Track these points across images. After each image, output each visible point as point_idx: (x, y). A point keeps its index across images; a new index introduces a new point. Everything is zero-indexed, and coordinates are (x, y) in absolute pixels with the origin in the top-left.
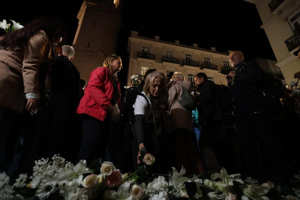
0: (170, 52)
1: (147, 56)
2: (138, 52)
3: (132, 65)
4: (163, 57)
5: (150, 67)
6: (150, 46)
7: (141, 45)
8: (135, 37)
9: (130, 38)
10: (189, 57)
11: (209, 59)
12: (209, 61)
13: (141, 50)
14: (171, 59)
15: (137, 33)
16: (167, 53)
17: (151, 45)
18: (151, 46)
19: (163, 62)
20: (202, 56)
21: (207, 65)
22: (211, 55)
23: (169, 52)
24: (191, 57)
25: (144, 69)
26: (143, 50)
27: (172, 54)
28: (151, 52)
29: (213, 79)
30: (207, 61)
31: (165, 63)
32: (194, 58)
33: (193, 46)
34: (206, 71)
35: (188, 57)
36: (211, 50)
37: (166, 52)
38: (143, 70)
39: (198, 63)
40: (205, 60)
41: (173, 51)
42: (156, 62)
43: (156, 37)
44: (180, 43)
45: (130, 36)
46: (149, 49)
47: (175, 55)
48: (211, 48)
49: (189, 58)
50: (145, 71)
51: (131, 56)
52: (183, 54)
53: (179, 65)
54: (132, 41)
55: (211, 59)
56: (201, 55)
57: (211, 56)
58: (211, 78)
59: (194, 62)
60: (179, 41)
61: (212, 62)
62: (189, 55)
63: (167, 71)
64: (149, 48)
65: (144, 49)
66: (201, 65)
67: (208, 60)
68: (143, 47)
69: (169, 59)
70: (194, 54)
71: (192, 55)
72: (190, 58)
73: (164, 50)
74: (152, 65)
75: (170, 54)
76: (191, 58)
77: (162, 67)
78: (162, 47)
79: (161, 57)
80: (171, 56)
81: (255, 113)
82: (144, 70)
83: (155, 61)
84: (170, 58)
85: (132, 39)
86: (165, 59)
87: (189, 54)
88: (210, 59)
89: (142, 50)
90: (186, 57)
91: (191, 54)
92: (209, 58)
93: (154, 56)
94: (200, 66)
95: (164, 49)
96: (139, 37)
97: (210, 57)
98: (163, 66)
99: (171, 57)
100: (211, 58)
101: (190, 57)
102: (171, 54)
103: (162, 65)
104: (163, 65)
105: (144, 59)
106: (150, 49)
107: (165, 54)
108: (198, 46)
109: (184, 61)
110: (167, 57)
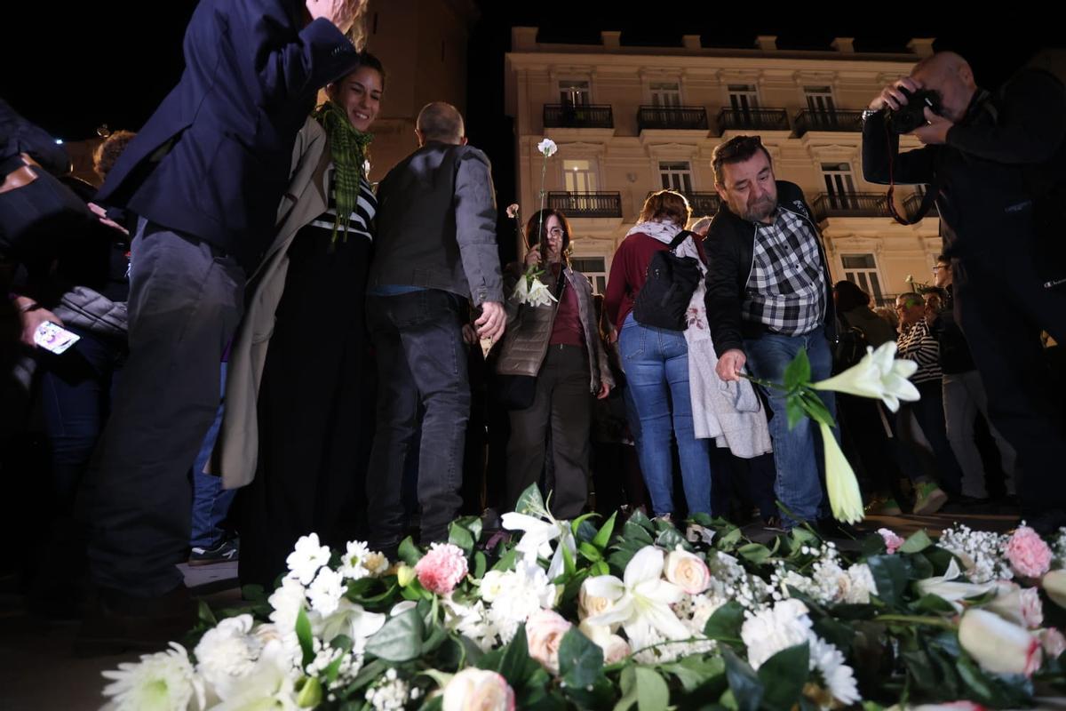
0: (665, 89)
1: (581, 116)
2: (546, 108)
3: (530, 160)
4: (641, 110)
5: (597, 156)
6: (587, 74)
7: (553, 77)
8: (527, 51)
9: (510, 57)
10: (743, 93)
11: (827, 89)
12: (829, 99)
13: (555, 95)
14: (673, 114)
15: (533, 31)
16: (655, 91)
17: (589, 71)
18: (589, 74)
19: (645, 132)
20: (798, 81)
21: (819, 118)
22: (837, 72)
23: (661, 86)
24: (753, 94)
25: (576, 169)
26: (564, 95)
27: (675, 92)
28: (595, 97)
29: (849, 170)
30: (819, 99)
31: (650, 135)
32: (764, 97)
33: (757, 47)
34: (815, 142)
35: (738, 94)
36: (834, 49)
37: (652, 88)
38: (572, 171)
39: (784, 113)
40: (811, 98)
41: (676, 80)
42: (615, 136)
43: (605, 34)
44: (704, 43)
45: (510, 51)
46: (584, 90)
47: (687, 98)
48: (833, 45)
49: (743, 98)
50: (578, 174)
51: (522, 126)
52: (720, 84)
53: (706, 132)
54: (519, 68)
55: (835, 87)
56: (794, 77)
57: (836, 78)
58: (841, 167)
59: (765, 112)
60: (698, 37)
61: (838, 99)
62: (745, 88)
63: (660, 163)
64: (583, 84)
65: (564, 90)
66: (797, 120)
67: (824, 96)
68: (563, 84)
69: (665, 114)
70: (762, 80)
71: (755, 82)
72: (748, 99)
73: (641, 82)
74: (601, 147)
75: (666, 97)
76: (754, 99)
77: (642, 151)
78: (635, 70)
79: (636, 110)
80: (671, 103)
81: (1049, 284)
82: (575, 173)
83: (610, 132)
84: (668, 111)
85: (515, 60)
86: (650, 116)
87: (743, 82)
88: (831, 88)
89: (559, 96)
90: (733, 97)
91: (750, 82)
92: (826, 84)
93: (608, 112)
94: (791, 123)
95: (644, 78)
96: (544, 45)
97: (830, 80)
98: (646, 148)
99: (672, 108)
100: (837, 82)
101: (749, 95)
102: (671, 93)
103: (642, 141)
104: (646, 141)
105: (573, 131)
106: (587, 87)
107: (647, 98)
108: (776, 42)
109: (724, 112)
110: (656, 108)
